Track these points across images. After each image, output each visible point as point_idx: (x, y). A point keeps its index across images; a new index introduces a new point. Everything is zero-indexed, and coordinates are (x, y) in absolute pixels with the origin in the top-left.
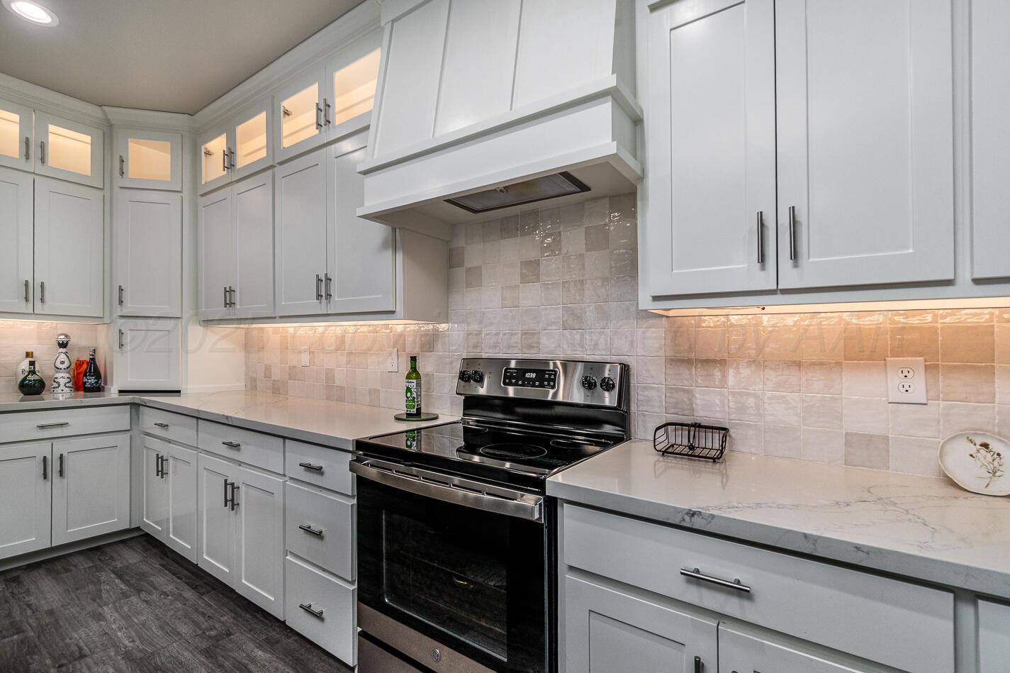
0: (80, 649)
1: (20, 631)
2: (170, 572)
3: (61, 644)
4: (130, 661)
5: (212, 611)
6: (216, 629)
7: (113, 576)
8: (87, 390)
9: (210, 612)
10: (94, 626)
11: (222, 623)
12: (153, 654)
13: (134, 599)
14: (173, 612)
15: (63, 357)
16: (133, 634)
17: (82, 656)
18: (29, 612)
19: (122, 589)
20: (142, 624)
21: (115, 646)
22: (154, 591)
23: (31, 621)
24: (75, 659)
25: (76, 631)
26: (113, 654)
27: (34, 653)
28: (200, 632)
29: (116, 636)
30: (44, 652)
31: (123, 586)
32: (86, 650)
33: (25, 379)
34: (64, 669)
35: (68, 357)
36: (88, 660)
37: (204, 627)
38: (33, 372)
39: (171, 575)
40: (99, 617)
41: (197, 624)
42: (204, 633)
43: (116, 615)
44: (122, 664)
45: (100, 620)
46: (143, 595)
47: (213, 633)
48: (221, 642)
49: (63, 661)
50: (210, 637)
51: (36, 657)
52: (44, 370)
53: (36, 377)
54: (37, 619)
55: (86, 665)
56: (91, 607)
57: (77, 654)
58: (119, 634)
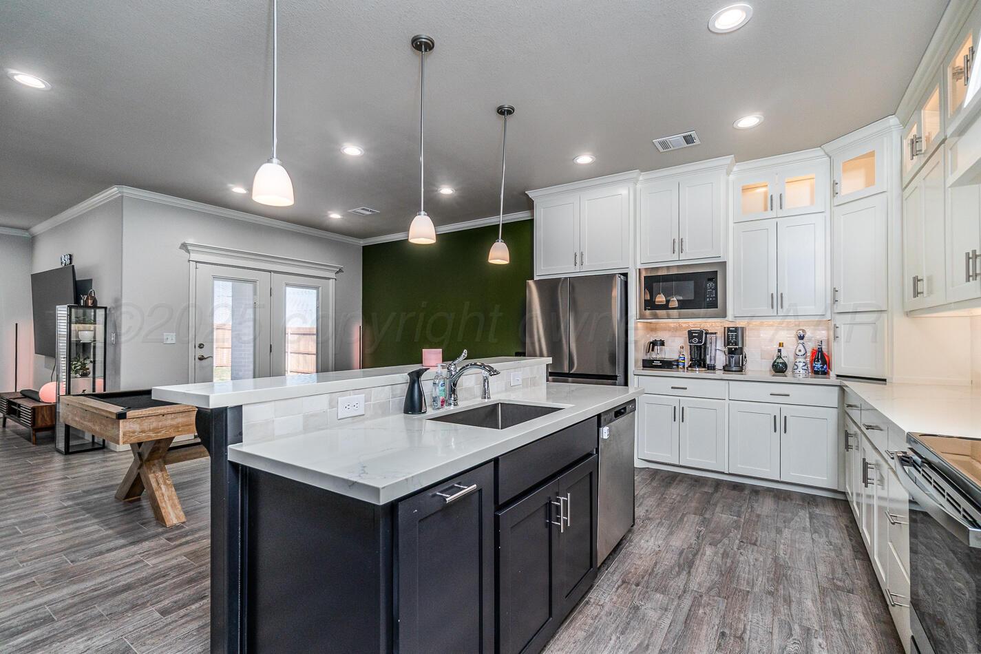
0: (756, 541)
1: (739, 516)
2: (848, 533)
3: (750, 533)
4: (775, 562)
5: (854, 572)
6: (844, 582)
7: (808, 515)
8: (816, 373)
9: (851, 571)
10: (773, 535)
11: (853, 583)
12: (789, 567)
13: (808, 535)
14: (824, 555)
15: (801, 347)
16: (789, 551)
17: (755, 544)
18: (750, 510)
19: (806, 525)
20: (799, 550)
21: (774, 550)
22: (824, 537)
23: (747, 514)
24: (750, 543)
25: (762, 531)
26: (769, 553)
27: (736, 529)
28: (830, 576)
29: (779, 546)
30: (741, 531)
31: (808, 524)
32: (758, 543)
33: (775, 362)
34: (742, 544)
35: (804, 347)
36: (756, 547)
37: (837, 576)
38: (779, 357)
39: (846, 535)
40: (779, 531)
41: (833, 572)
42: (833, 579)
43: (789, 536)
44: (769, 560)
45: (778, 533)
46: (816, 536)
47: (839, 583)
48: (839, 592)
49: (744, 541)
50: (834, 584)
51: (735, 531)
52: (788, 355)
53: (782, 361)
54: (750, 515)
55: (753, 549)
56: (780, 525)
57: (753, 541)
58: (782, 546)
